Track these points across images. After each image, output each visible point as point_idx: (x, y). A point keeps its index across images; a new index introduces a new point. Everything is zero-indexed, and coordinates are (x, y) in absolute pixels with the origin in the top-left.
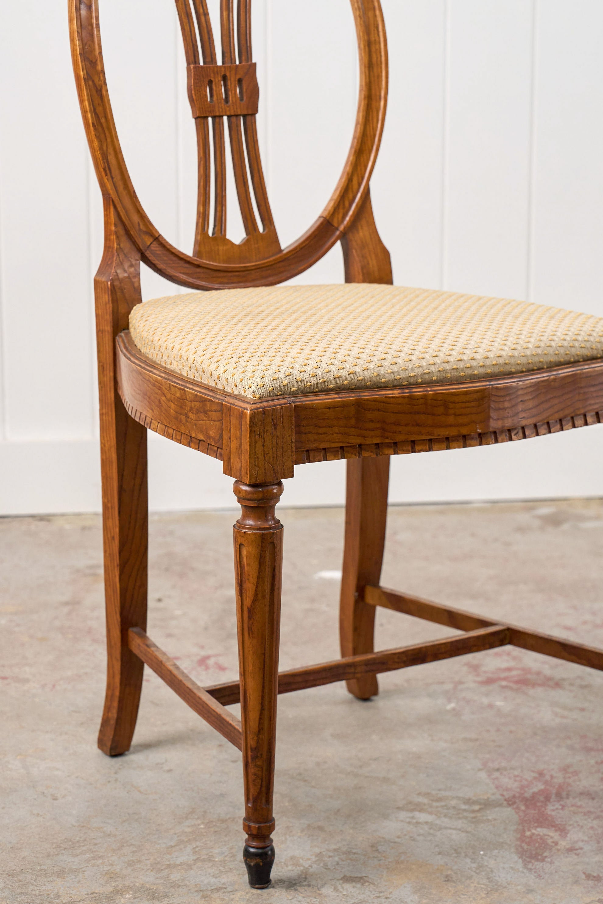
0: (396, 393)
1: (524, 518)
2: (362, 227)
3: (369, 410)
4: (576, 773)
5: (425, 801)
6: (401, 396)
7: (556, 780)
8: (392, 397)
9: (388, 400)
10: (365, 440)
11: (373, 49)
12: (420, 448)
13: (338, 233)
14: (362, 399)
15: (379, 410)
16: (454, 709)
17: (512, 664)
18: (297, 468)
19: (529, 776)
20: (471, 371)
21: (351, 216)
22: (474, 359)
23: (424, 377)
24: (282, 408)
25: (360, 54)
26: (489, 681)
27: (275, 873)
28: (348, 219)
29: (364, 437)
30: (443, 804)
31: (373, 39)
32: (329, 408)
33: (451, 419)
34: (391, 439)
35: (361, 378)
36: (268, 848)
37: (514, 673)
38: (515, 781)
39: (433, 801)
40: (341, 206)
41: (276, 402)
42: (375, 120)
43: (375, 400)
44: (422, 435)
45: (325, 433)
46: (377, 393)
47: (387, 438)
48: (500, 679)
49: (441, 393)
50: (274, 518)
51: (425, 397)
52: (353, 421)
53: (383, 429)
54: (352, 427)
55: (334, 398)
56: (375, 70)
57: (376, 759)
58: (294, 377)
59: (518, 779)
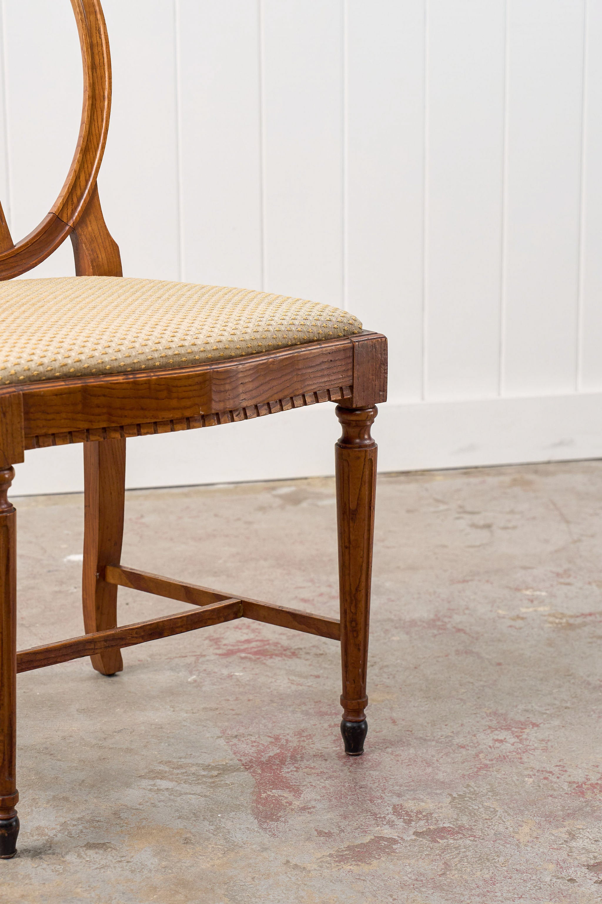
0: (120, 379)
1: (265, 498)
2: (90, 221)
3: (95, 396)
4: (310, 737)
5: (167, 769)
6: (126, 382)
7: (291, 744)
8: (117, 383)
9: (113, 386)
10: (92, 425)
11: (96, 52)
12: (146, 431)
13: (67, 228)
14: (88, 386)
15: (104, 396)
16: (195, 681)
17: (252, 636)
18: (27, 453)
19: (265, 741)
20: (193, 356)
21: (80, 212)
22: (195, 345)
23: (147, 363)
24: (10, 396)
25: (83, 56)
26: (230, 653)
27: (19, 844)
28: (76, 214)
29: (91, 421)
30: (184, 771)
31: (95, 42)
32: (56, 395)
33: (174, 403)
34: (119, 424)
35: (86, 365)
36: (13, 820)
37: (254, 644)
38: (253, 746)
39: (173, 768)
40: (70, 203)
41: (5, 391)
42: (100, 120)
43: (100, 387)
44: (147, 418)
45: (53, 419)
46: (102, 379)
47: (113, 422)
48: (240, 651)
49: (165, 378)
50: (6, 502)
51: (148, 382)
52: (80, 407)
53: (110, 414)
54: (79, 413)
55: (61, 385)
56: (98, 71)
57: (120, 731)
58: (21, 366)
59: (254, 744)
